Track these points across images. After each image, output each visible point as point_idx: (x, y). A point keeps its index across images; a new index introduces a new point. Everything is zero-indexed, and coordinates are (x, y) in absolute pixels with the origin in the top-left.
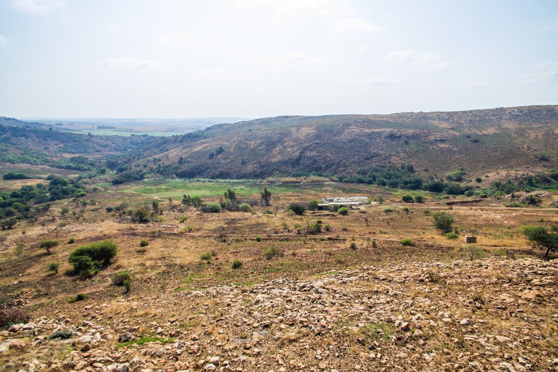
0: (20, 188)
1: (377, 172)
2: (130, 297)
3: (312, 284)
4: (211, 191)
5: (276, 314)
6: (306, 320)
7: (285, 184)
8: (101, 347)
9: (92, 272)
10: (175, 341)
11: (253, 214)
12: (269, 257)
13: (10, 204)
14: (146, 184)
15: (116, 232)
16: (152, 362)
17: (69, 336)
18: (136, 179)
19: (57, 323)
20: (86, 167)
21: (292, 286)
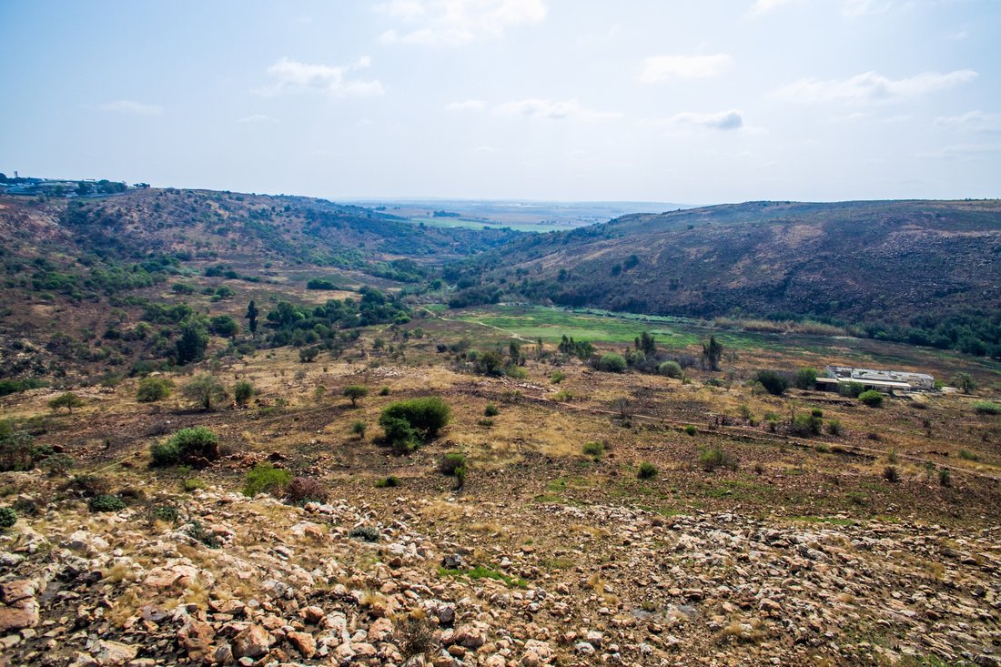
0: (325, 302)
1: (962, 325)
2: (462, 496)
3: (792, 536)
4: (610, 334)
5: (716, 580)
6: (777, 605)
7: (750, 332)
8: (416, 568)
9: (410, 446)
10: (529, 586)
11: (684, 383)
12: (709, 467)
13: (311, 326)
14: (502, 310)
15: (449, 386)
16: (490, 613)
17: (373, 539)
18: (486, 301)
19: (359, 514)
20: (412, 277)
21: (752, 532)
